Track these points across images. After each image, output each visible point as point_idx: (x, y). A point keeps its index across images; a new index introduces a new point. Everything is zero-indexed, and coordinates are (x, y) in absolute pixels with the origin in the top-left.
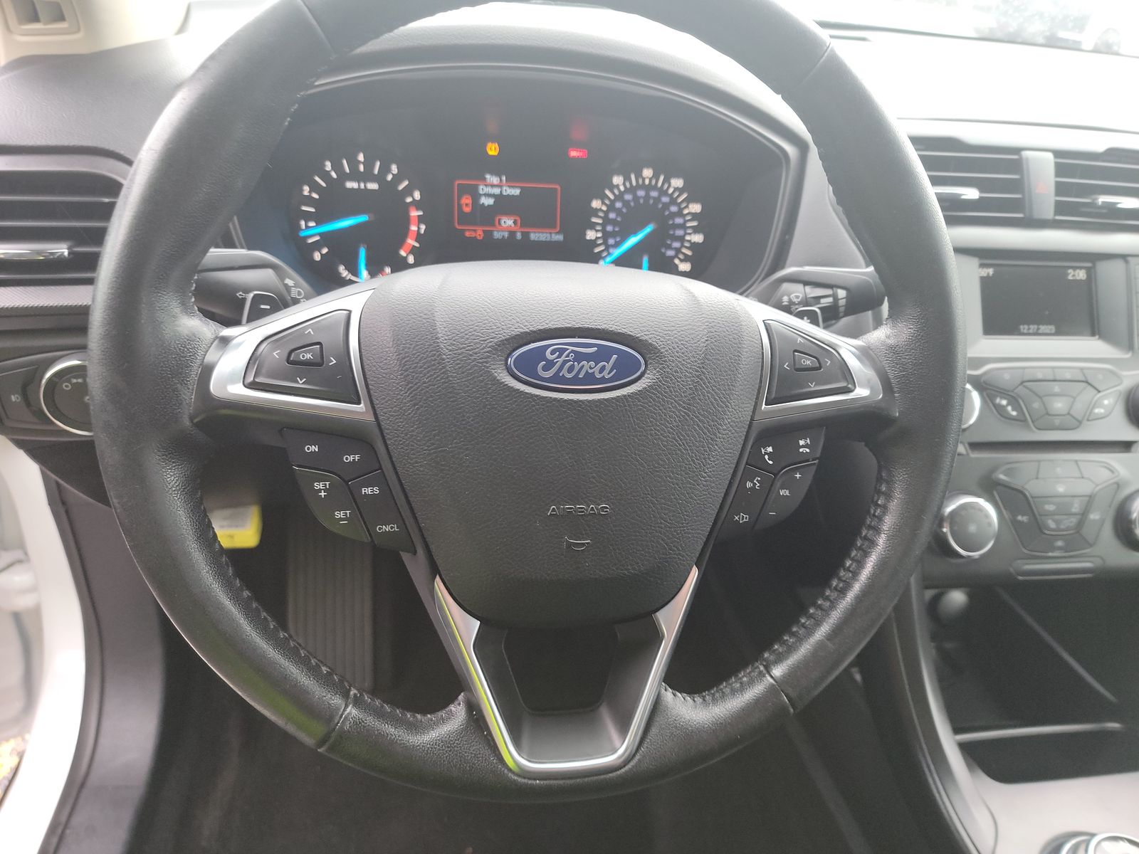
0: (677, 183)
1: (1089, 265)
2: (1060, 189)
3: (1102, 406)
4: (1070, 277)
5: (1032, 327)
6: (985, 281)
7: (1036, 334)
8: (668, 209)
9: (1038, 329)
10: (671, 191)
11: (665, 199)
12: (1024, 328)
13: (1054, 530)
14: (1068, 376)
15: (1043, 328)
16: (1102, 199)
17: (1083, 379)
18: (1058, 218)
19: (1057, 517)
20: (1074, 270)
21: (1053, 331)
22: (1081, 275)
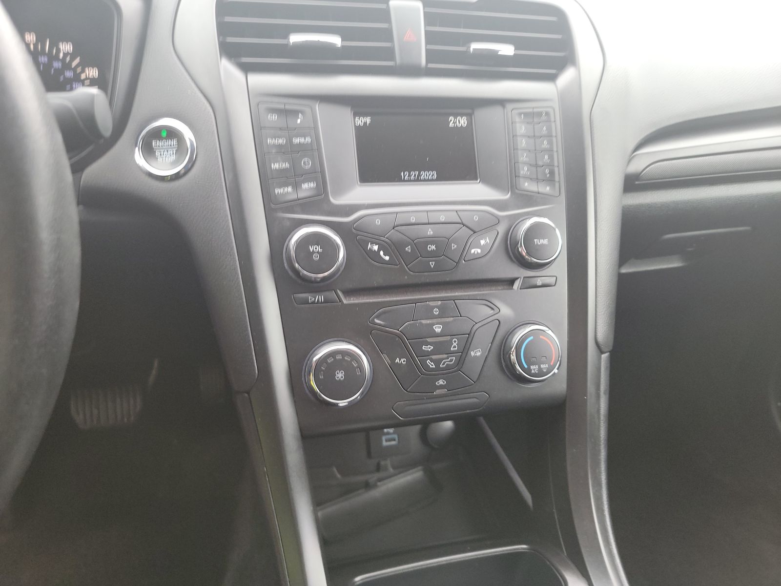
0: (66, 47)
1: (469, 111)
2: (430, 38)
3: (479, 246)
4: (451, 125)
5: (413, 173)
6: (360, 131)
7: (418, 180)
8: (64, 74)
9: (419, 175)
10: (61, 55)
11: (57, 65)
12: (405, 175)
13: (433, 370)
14: (442, 219)
15: (424, 175)
16: (475, 46)
17: (460, 221)
18: (430, 65)
19: (434, 357)
20: (455, 118)
21: (435, 177)
22: (463, 122)
